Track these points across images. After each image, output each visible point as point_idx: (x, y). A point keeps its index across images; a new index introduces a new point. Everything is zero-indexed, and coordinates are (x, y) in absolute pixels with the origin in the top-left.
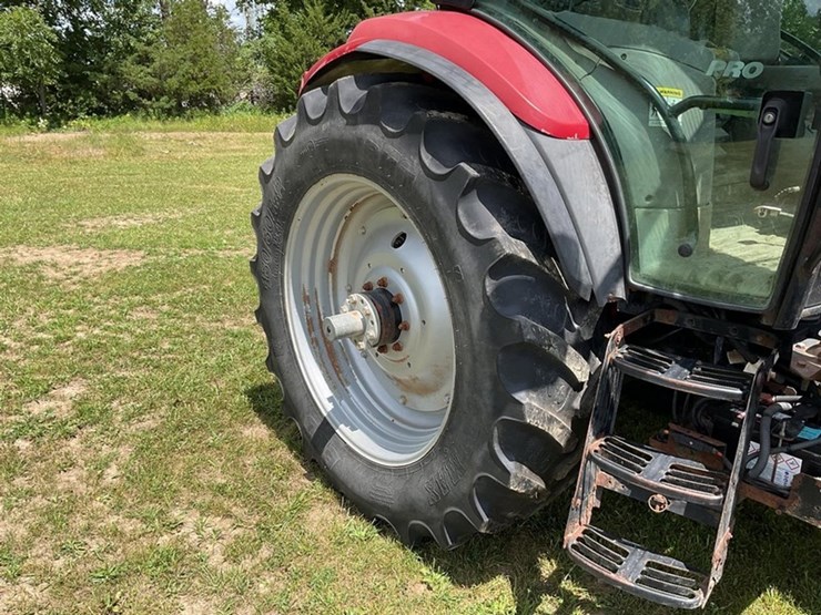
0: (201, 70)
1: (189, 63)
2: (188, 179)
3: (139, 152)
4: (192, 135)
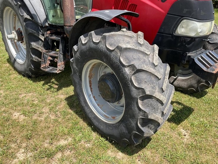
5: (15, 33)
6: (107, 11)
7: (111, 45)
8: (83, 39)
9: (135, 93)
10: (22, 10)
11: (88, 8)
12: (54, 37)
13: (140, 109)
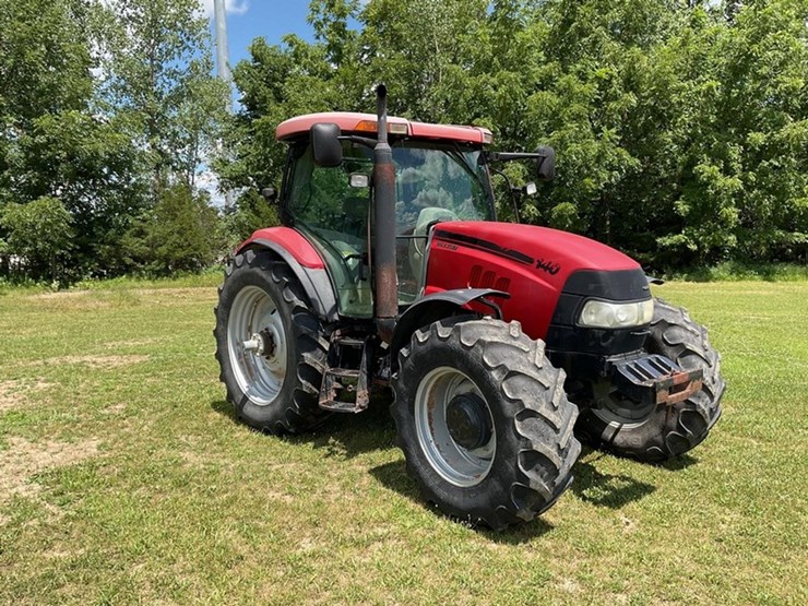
0: (186, 240)
1: (176, 235)
2: (176, 319)
3: (136, 303)
4: (177, 290)
5: (260, 338)
6: (460, 292)
7: (468, 340)
8: (420, 336)
9: (509, 409)
10: (290, 291)
11: (419, 284)
12: (350, 341)
13: (519, 436)
